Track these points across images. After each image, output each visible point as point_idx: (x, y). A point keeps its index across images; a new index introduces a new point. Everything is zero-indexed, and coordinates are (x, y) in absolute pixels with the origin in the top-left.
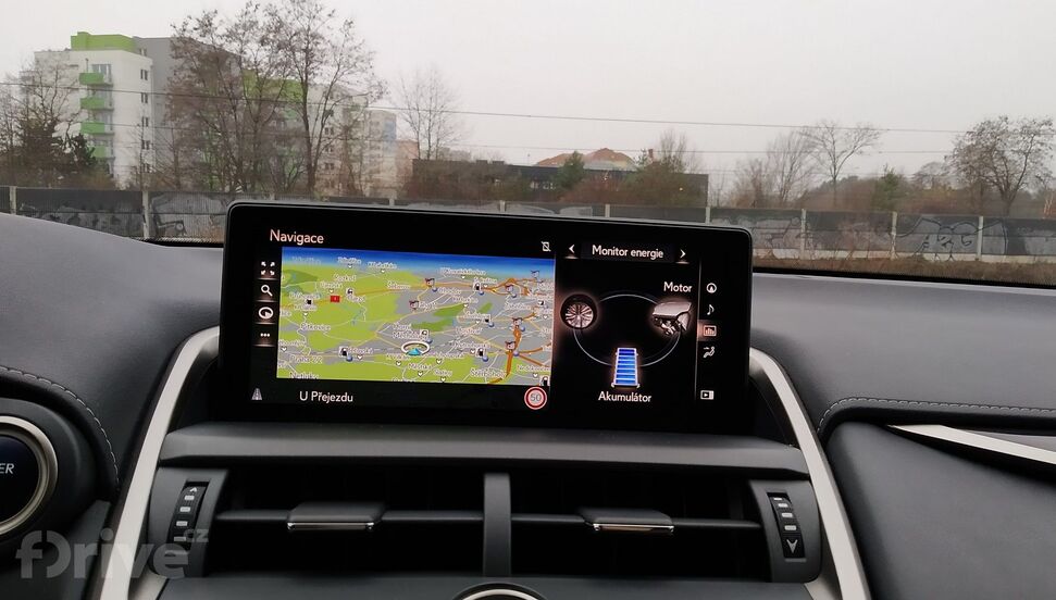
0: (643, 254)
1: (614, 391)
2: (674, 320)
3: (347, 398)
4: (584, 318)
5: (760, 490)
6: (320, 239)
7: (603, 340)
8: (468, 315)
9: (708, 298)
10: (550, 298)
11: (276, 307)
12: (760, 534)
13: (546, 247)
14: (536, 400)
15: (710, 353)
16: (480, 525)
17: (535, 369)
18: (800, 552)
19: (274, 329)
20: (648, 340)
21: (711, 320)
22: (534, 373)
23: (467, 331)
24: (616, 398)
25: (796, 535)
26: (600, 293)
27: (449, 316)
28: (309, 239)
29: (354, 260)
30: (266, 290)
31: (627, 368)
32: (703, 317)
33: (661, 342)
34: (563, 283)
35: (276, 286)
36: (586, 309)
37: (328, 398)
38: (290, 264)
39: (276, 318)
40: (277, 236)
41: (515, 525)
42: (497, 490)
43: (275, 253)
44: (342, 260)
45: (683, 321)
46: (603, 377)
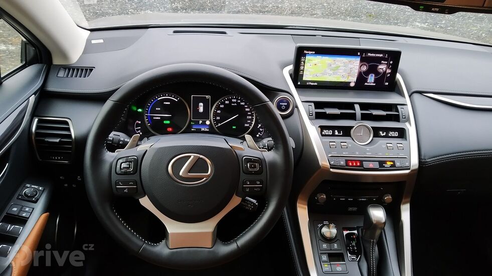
0: (378, 55)
1: (368, 83)
2: (382, 69)
3: (316, 84)
4: (364, 68)
5: (399, 107)
6: (314, 52)
7: (367, 73)
8: (341, 68)
9: (390, 64)
10: (358, 64)
11: (304, 66)
12: (399, 115)
13: (359, 54)
14: (352, 85)
15: (389, 75)
16: (355, 113)
17: (352, 78)
18: (405, 118)
19: (303, 71)
20: (377, 73)
21: (390, 69)
22: (352, 80)
23: (341, 71)
24: (368, 84)
25: (405, 115)
26: (368, 63)
27: (337, 68)
28: (312, 52)
29: (320, 57)
30: (302, 63)
31: (371, 79)
32: (389, 68)
33: (379, 73)
34: (362, 61)
35: (304, 62)
36: (365, 66)
37: (312, 84)
38: (307, 57)
39: (304, 68)
40: (306, 52)
41: (361, 113)
42: (357, 107)
43: (305, 55)
44: (318, 56)
45: (384, 69)
46: (366, 80)
